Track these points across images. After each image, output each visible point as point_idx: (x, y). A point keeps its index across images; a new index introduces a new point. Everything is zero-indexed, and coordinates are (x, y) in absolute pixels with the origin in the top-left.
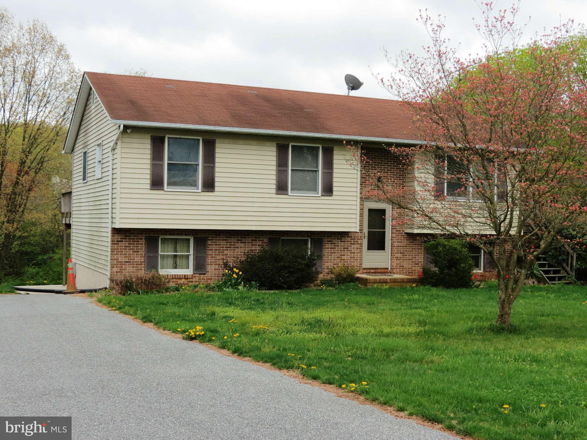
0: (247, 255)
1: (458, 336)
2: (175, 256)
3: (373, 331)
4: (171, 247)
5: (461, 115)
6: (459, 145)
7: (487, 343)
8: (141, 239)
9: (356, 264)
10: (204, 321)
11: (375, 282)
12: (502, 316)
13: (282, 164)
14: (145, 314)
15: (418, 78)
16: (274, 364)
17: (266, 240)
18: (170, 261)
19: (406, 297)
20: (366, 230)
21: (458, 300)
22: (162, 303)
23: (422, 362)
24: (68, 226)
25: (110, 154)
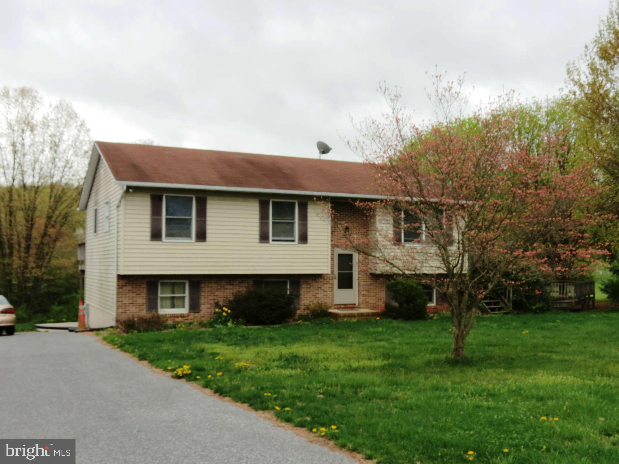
0: (235, 296)
1: (418, 369)
2: (173, 298)
3: (343, 367)
4: (169, 289)
5: (415, 173)
6: (415, 199)
7: (444, 376)
8: (143, 283)
9: (328, 301)
10: (194, 358)
11: (345, 316)
12: (457, 350)
13: (264, 217)
14: (142, 353)
15: (380, 141)
16: (251, 405)
17: (251, 282)
18: (169, 302)
19: (371, 330)
20: (336, 272)
21: (416, 332)
22: (159, 341)
23: (387, 399)
24: (83, 272)
25: (115, 211)
